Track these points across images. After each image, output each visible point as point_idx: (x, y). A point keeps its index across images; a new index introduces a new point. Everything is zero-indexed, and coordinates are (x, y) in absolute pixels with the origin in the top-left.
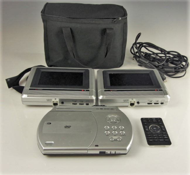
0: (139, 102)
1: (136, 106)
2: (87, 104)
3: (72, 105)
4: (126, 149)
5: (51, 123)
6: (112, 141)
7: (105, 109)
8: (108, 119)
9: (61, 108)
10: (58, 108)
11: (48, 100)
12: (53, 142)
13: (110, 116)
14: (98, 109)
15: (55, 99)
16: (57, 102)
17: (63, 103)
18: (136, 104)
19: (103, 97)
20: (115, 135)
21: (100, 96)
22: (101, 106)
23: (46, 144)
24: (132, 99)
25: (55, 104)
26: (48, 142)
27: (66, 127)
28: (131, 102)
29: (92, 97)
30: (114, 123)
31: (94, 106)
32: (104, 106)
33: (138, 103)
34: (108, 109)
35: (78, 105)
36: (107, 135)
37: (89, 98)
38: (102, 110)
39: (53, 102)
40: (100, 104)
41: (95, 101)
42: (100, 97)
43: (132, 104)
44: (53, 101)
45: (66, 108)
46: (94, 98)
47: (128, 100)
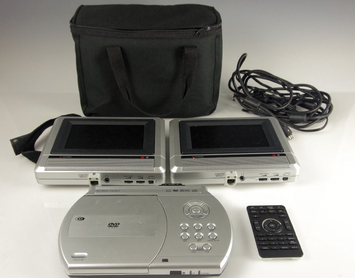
0: (245, 176)
1: (238, 184)
2: (151, 182)
3: (124, 184)
4: (218, 267)
5: (84, 219)
6: (194, 251)
7: (182, 191)
8: (186, 209)
9: (103, 191)
10: (98, 191)
11: (81, 176)
12: (86, 254)
13: (190, 205)
14: (170, 191)
15: (94, 174)
16: (97, 179)
17: (107, 180)
18: (238, 181)
19: (178, 170)
20: (199, 240)
21: (173, 166)
22: (176, 185)
23: (73, 257)
24: (231, 172)
25: (94, 183)
26: (76, 254)
27: (111, 225)
28: (228, 177)
29: (159, 170)
30: (198, 217)
31: (163, 185)
32: (180, 185)
33: (242, 178)
34: (187, 191)
35: (134, 183)
36: (185, 240)
37: (155, 170)
38: (176, 193)
39: (90, 179)
40: (173, 181)
41: (164, 176)
42: (174, 170)
43: (231, 182)
44: (89, 177)
45: (112, 191)
46: (162, 170)
47: (223, 174)
